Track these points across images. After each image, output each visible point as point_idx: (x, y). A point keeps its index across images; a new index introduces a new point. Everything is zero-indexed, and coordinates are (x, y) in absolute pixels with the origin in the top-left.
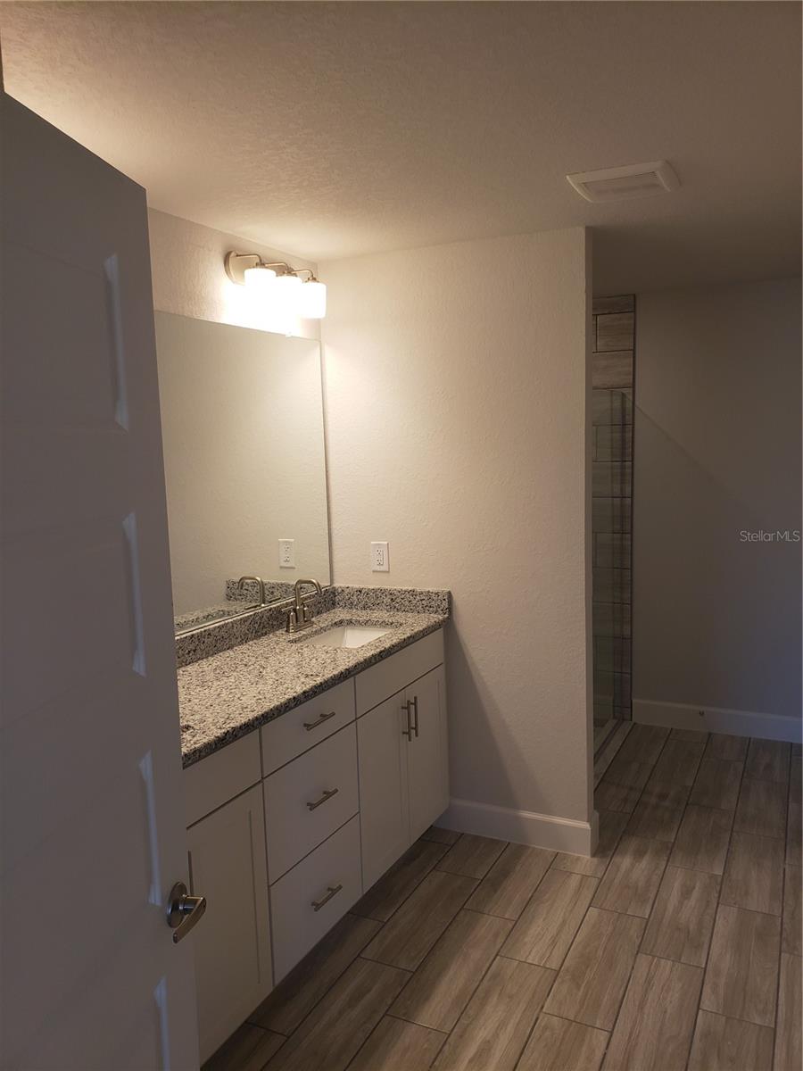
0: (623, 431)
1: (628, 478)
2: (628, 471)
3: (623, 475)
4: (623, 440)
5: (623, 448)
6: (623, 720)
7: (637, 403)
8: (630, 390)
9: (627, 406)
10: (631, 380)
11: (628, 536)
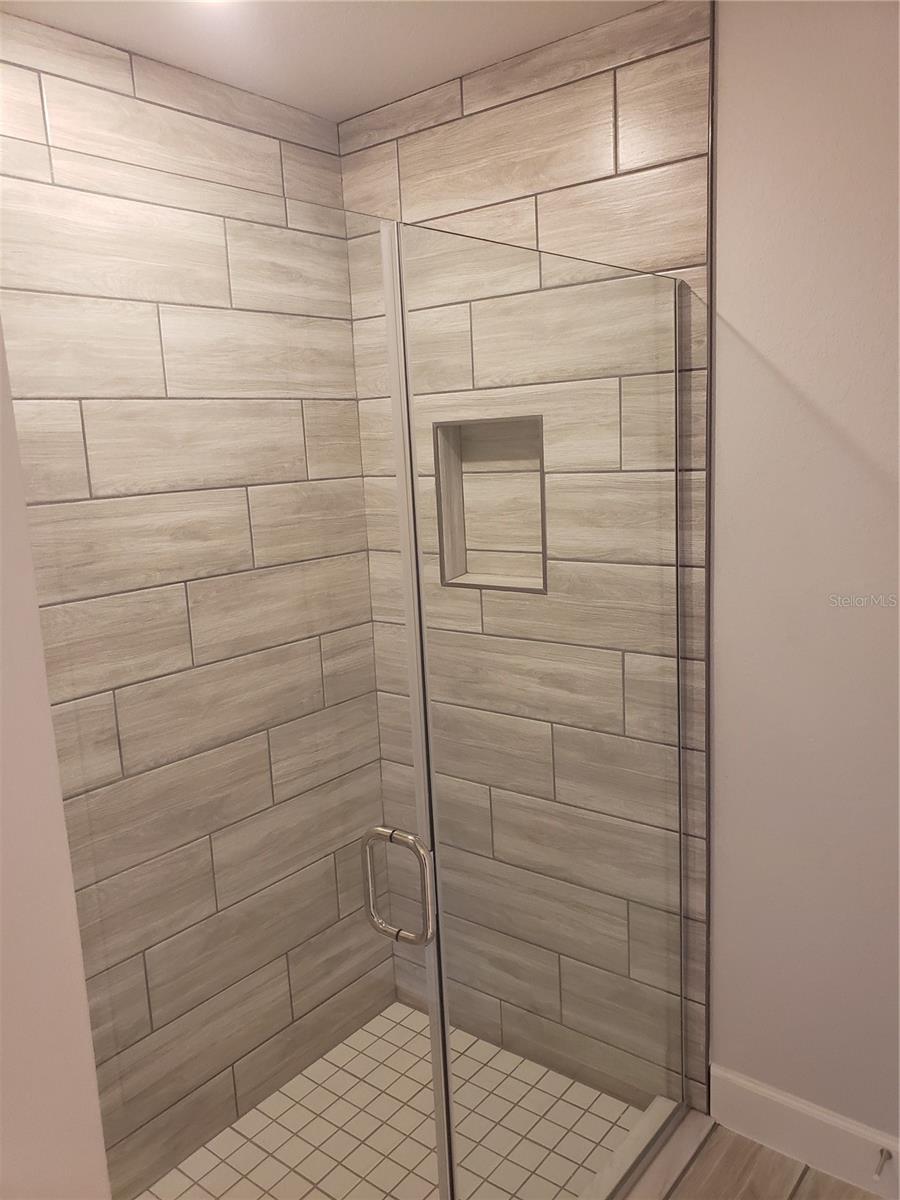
0: (682, 390)
1: (698, 515)
2: (698, 496)
3: (681, 505)
4: (682, 413)
5: (682, 435)
6: (691, 1108)
7: (721, 308)
8: (702, 271)
9: (694, 318)
10: (703, 246)
11: (700, 666)
